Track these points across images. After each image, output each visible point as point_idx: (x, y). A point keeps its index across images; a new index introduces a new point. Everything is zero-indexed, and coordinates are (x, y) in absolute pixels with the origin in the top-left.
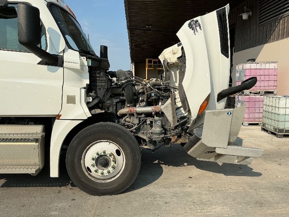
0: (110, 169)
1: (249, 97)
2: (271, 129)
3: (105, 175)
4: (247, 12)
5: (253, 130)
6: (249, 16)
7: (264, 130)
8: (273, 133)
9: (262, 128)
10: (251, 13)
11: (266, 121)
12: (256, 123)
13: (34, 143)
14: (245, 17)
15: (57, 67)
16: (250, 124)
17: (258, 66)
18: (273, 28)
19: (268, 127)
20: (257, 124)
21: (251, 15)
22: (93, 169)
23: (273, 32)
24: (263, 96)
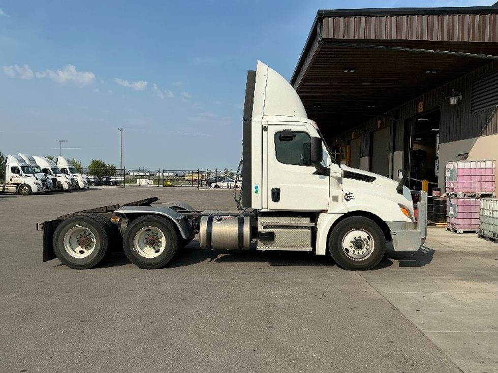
0: (364, 250)
1: (464, 200)
2: (490, 235)
3: (360, 254)
4: (456, 95)
5: (469, 237)
6: (459, 101)
7: (482, 236)
8: (491, 239)
9: (479, 235)
10: (461, 97)
11: (484, 227)
12: (472, 230)
13: (308, 230)
14: (453, 101)
15: (325, 176)
16: (465, 232)
17: (473, 165)
18: (489, 117)
19: (486, 233)
20: (474, 232)
21: (461, 99)
22: (351, 250)
23: (489, 122)
24: (479, 200)
